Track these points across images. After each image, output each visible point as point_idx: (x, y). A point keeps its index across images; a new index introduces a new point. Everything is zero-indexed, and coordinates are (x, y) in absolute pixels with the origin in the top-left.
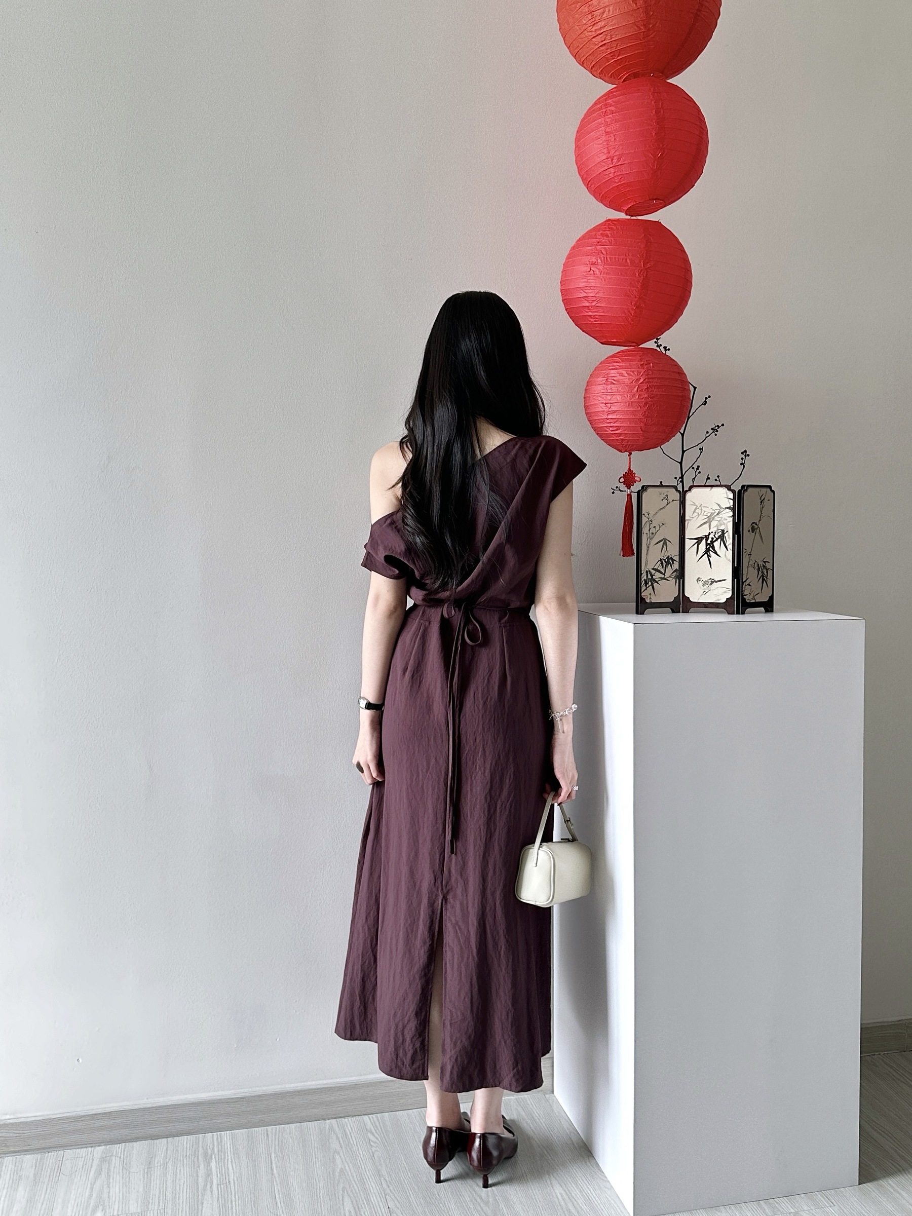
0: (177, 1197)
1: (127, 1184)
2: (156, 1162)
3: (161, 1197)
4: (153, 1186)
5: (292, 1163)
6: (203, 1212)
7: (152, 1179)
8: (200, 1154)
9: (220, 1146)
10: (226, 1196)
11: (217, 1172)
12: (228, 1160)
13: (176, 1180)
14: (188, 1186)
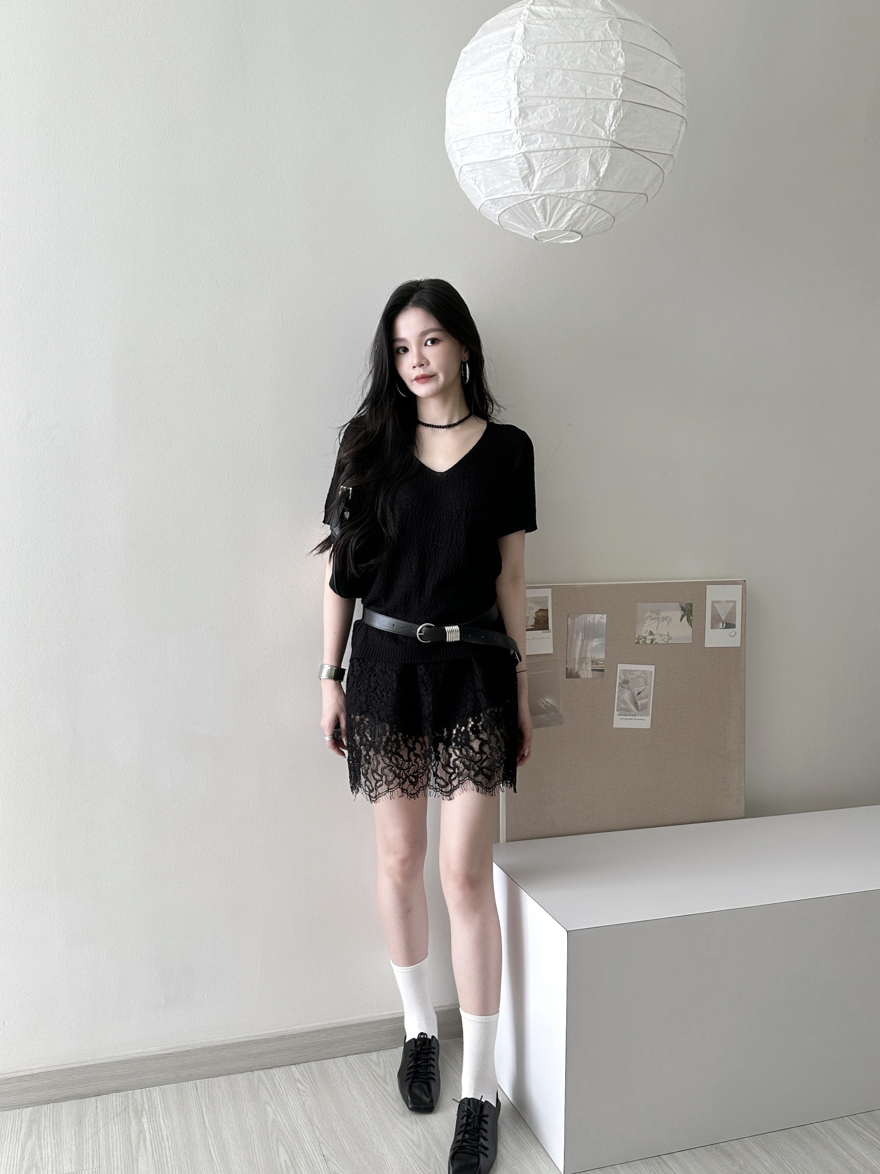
0: (111, 1155)
1: (59, 1145)
2: (86, 1122)
3: (95, 1156)
4: (86, 1145)
5: (224, 1116)
6: (139, 1168)
7: (84, 1137)
8: (130, 1110)
9: (150, 1103)
10: (161, 1152)
11: (149, 1128)
12: (159, 1116)
13: (108, 1138)
14: (121, 1143)
